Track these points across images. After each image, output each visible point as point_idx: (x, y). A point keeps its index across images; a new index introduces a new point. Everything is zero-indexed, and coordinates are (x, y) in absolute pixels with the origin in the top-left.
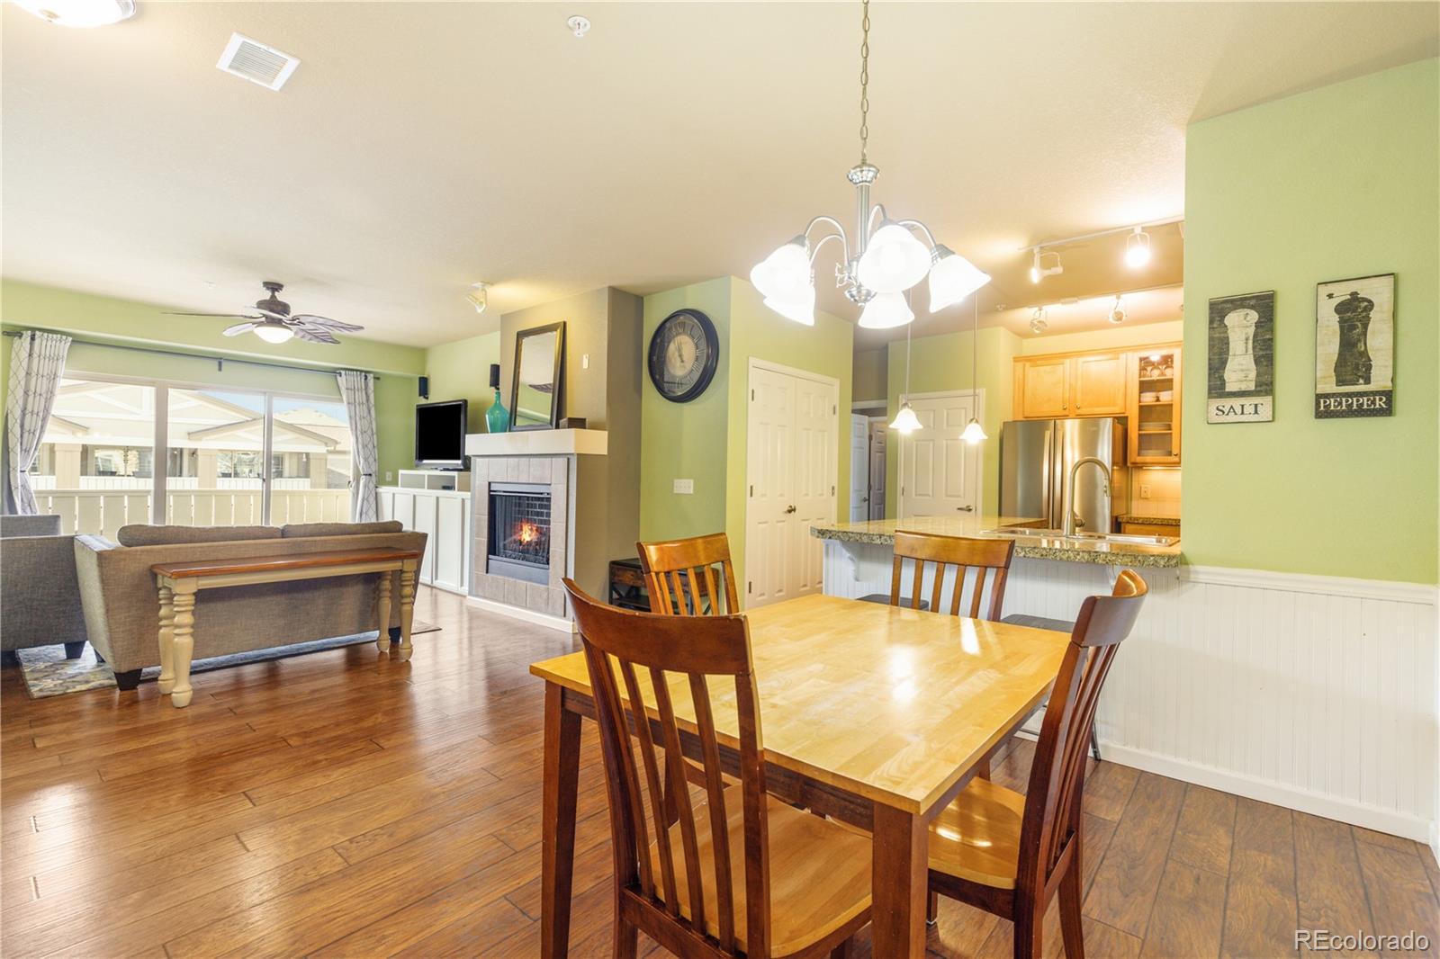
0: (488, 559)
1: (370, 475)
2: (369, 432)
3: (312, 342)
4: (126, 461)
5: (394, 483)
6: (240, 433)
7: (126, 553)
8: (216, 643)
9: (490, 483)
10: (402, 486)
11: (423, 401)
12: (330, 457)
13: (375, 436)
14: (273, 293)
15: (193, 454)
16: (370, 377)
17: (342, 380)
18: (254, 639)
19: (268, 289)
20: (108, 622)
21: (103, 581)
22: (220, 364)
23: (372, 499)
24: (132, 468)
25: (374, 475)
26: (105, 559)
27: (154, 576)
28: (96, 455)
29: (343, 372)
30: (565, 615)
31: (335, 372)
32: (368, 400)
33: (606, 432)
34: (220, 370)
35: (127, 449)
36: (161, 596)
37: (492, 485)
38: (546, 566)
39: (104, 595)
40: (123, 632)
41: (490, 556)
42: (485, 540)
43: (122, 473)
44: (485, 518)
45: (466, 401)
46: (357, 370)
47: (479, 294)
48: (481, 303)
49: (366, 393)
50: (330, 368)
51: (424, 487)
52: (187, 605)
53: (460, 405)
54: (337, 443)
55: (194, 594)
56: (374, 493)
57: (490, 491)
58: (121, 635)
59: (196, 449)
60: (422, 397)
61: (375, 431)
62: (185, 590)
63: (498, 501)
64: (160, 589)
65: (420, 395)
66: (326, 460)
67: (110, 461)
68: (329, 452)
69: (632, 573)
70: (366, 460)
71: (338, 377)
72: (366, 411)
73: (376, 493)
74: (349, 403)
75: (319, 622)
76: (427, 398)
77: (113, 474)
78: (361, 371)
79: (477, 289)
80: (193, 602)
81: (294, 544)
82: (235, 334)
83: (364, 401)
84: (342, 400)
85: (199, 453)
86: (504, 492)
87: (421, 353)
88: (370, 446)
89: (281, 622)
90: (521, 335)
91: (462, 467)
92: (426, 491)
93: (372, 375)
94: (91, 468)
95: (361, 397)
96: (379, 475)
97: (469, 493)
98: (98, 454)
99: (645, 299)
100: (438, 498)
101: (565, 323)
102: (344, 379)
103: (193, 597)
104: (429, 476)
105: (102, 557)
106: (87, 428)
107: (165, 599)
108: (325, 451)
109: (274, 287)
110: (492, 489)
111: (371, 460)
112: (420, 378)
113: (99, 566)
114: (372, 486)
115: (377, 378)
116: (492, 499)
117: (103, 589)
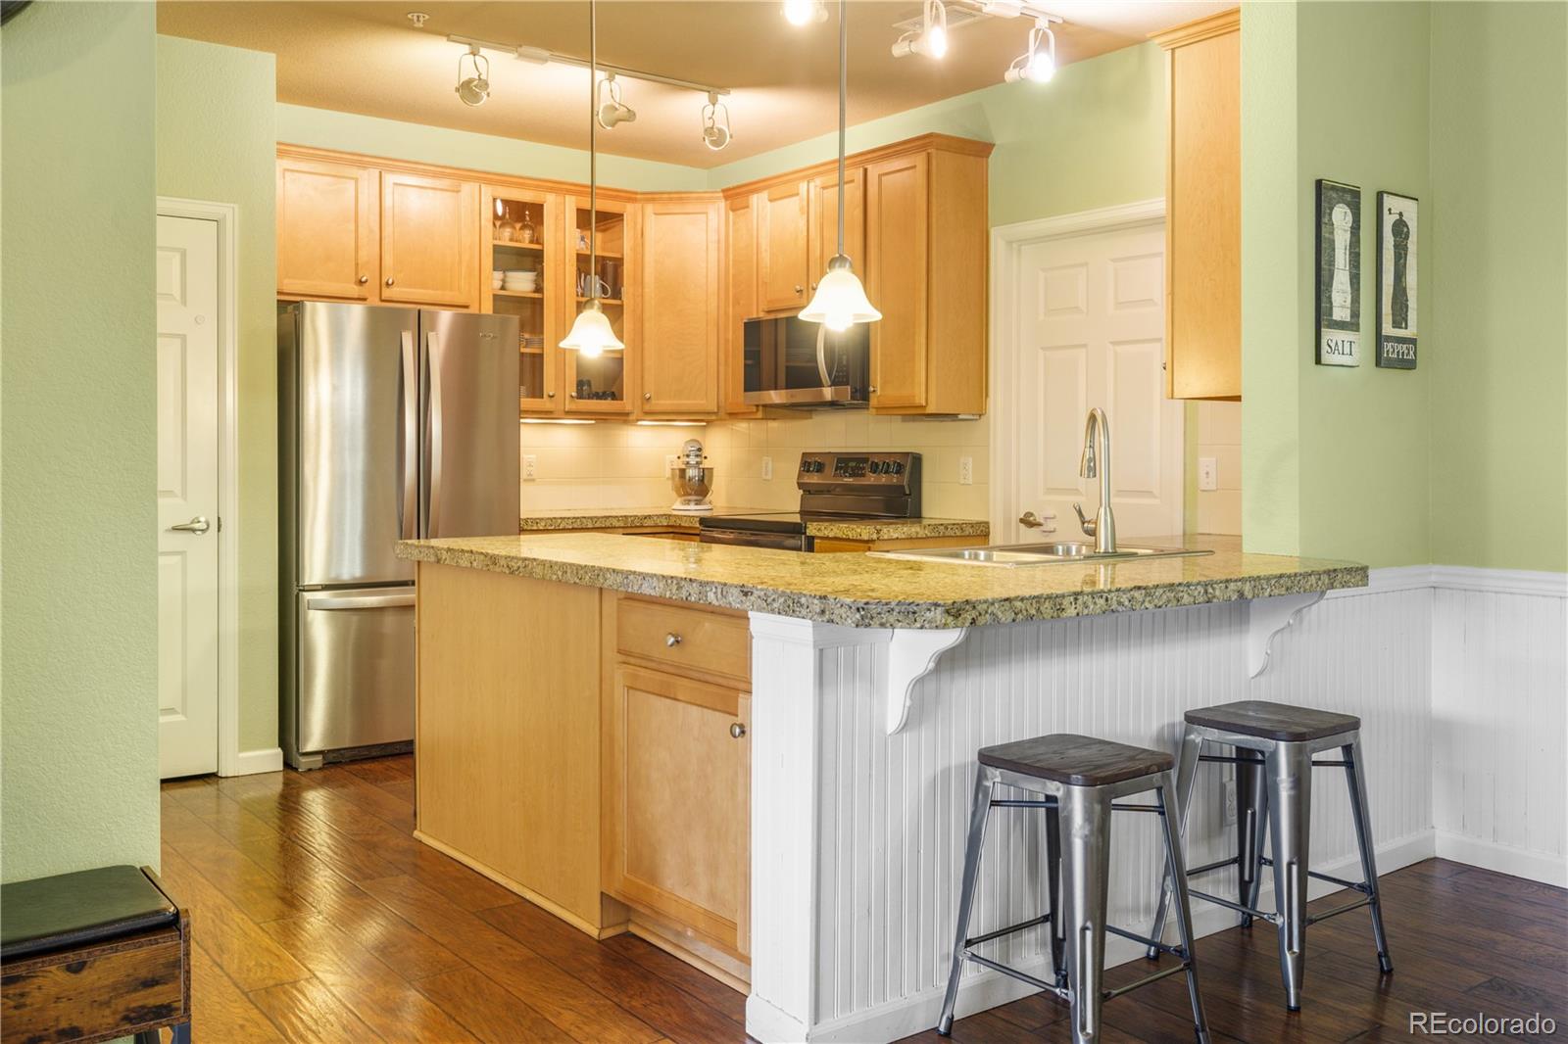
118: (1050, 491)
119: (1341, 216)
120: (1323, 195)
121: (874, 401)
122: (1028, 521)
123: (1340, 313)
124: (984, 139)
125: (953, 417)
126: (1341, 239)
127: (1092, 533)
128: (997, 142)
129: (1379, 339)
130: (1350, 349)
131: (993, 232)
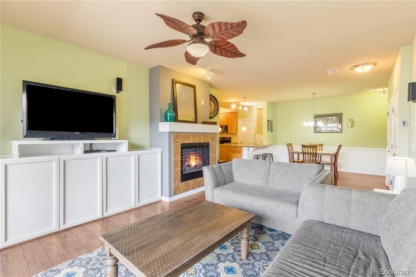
9: (181, 144)
57: (181, 147)
101: (195, 86)
118: (243, 140)
119: (269, 122)
120: (268, 121)
121: (228, 133)
122: (241, 143)
123: (269, 128)
124: (237, 112)
125: (235, 134)
126: (269, 123)
127: (255, 143)
128: (239, 112)
129: (271, 130)
130: (270, 130)
131: (238, 120)
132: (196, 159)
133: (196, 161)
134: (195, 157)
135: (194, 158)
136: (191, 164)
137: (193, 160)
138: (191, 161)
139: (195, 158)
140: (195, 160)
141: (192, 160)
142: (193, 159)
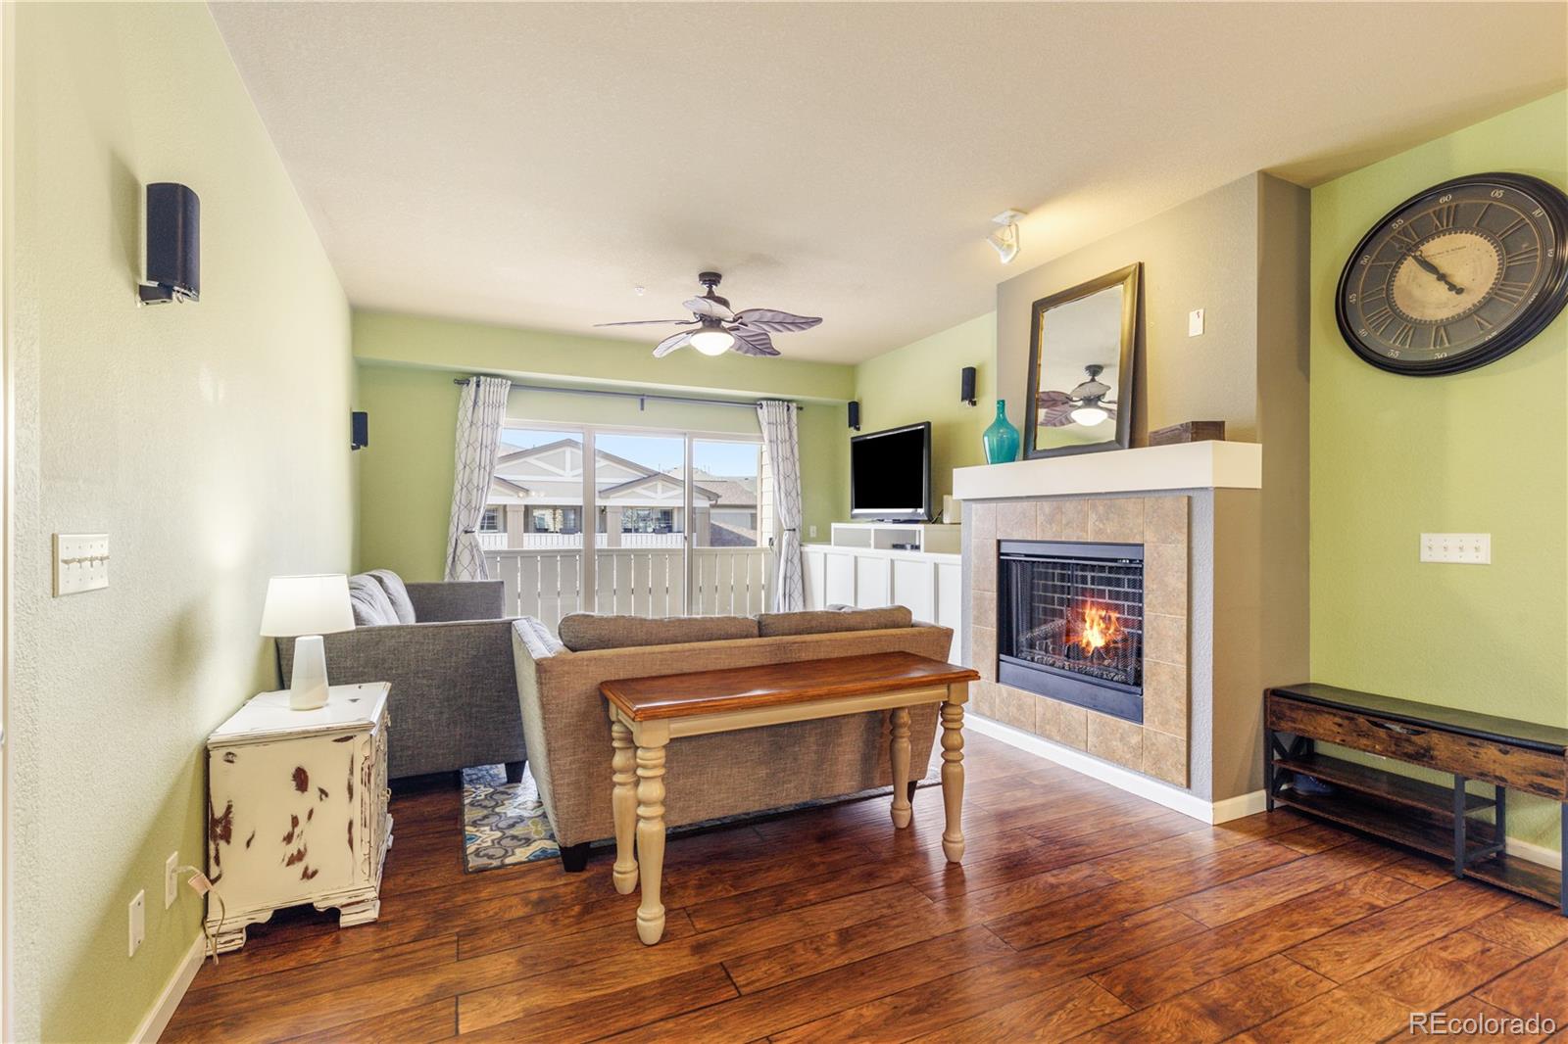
0: (999, 660)
1: (794, 530)
2: (793, 476)
3: (748, 355)
4: (554, 519)
5: (824, 538)
6: (639, 490)
7: (572, 662)
8: (681, 804)
9: (999, 542)
10: (835, 545)
11: (854, 433)
12: (713, 511)
13: (799, 481)
14: (710, 287)
15: (603, 511)
16: (793, 406)
17: (763, 413)
18: (728, 798)
19: (704, 282)
20: (551, 770)
21: (543, 706)
22: (642, 400)
23: (796, 560)
24: (559, 526)
25: (797, 530)
26: (545, 671)
27: (605, 702)
28: (534, 514)
29: (764, 403)
30: (1189, 786)
31: (755, 404)
32: (791, 436)
33: (1259, 446)
34: (642, 409)
35: (555, 508)
36: (615, 735)
37: (1003, 544)
38: (1134, 689)
39: (545, 728)
40: (568, 785)
41: (1002, 657)
42: (992, 629)
43: (552, 530)
44: (992, 595)
45: (928, 424)
46: (779, 400)
47: (1008, 236)
48: (1010, 247)
49: (789, 428)
50: (751, 399)
51: (870, 546)
52: (655, 767)
53: (922, 429)
54: (719, 496)
55: (665, 747)
56: (798, 551)
57: (1000, 554)
58: (566, 790)
59: (605, 507)
60: (852, 428)
61: (798, 474)
62: (653, 739)
63: (1015, 571)
64: (613, 722)
65: (850, 426)
66: (709, 514)
67: (543, 519)
68: (712, 506)
69: (1338, 720)
70: (789, 511)
71: (759, 409)
72: (789, 450)
73: (801, 553)
74: (771, 441)
75: (810, 772)
76: (858, 429)
77: (546, 531)
78: (783, 401)
79: (1000, 226)
80: (663, 761)
81: (780, 647)
82: (665, 354)
83: (787, 438)
84: (762, 438)
85: (608, 510)
86: (1027, 556)
87: (849, 370)
88: (794, 494)
89: (763, 772)
90: (1040, 307)
91: (926, 518)
92: (872, 551)
93: (795, 404)
94: (531, 527)
95: (783, 433)
96: (807, 531)
97: (959, 557)
98: (536, 513)
99: (1312, 191)
100: (892, 561)
101: (1141, 266)
102: (766, 411)
103: (662, 753)
104: (875, 530)
105: (541, 667)
106: (528, 490)
107: (620, 739)
108: (708, 506)
109: (711, 278)
110: (1002, 551)
111: (795, 511)
112: (850, 404)
113: (537, 682)
114: (796, 544)
115: (800, 408)
116: (1004, 567)
117: (544, 718)
132: (1106, 620)
133: (1108, 628)
134: (1103, 613)
135: (1097, 618)
136: (1084, 641)
137: (1091, 627)
138: (1084, 629)
139: (1101, 618)
140: (1103, 625)
141: (1088, 625)
142: (1093, 621)
